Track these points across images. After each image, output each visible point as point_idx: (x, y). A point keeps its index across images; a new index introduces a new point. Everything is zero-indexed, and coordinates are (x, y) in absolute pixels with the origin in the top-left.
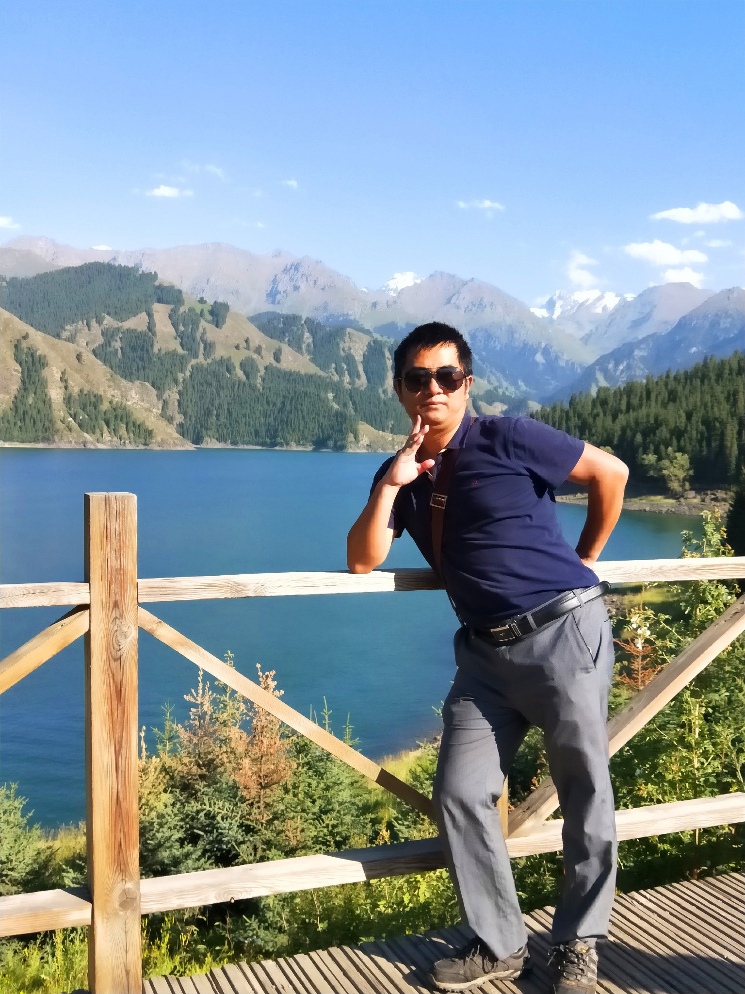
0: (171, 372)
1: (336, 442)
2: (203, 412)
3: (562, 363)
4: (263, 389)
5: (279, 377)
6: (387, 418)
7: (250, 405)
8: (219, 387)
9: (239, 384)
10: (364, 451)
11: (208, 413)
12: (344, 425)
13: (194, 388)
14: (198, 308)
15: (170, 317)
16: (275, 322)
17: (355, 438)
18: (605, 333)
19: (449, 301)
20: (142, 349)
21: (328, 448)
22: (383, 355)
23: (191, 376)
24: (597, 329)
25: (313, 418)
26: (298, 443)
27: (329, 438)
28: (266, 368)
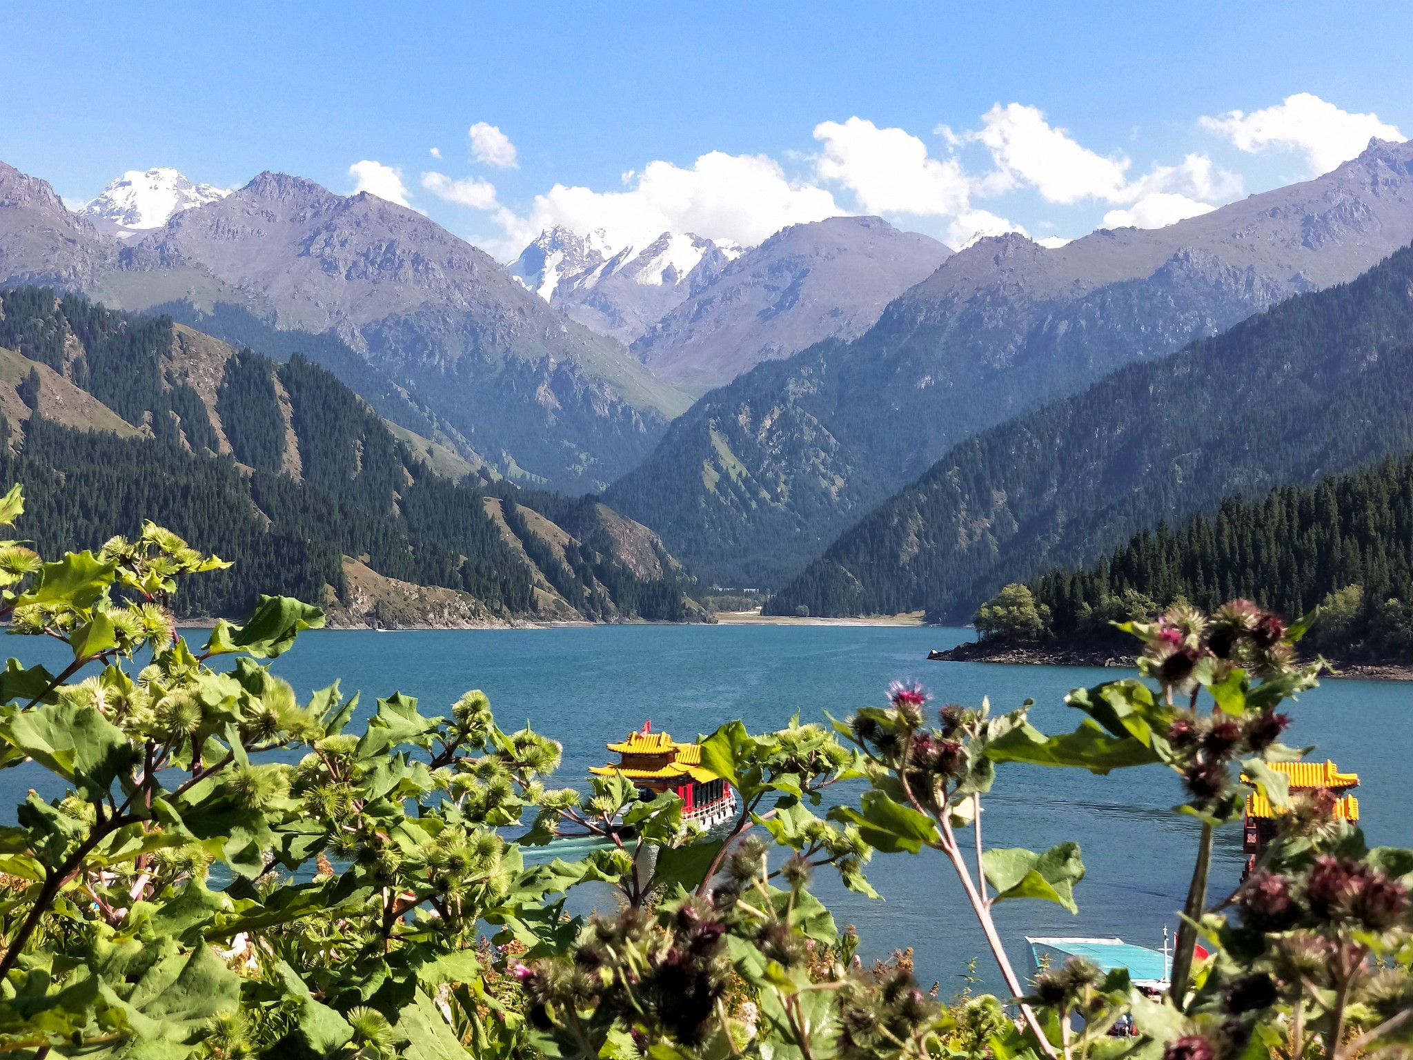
3: (601, 410)
10: (363, 626)
12: (305, 567)
17: (339, 593)
18: (688, 335)
19: (306, 250)
22: (270, 390)
24: (664, 323)
28: (22, 426)
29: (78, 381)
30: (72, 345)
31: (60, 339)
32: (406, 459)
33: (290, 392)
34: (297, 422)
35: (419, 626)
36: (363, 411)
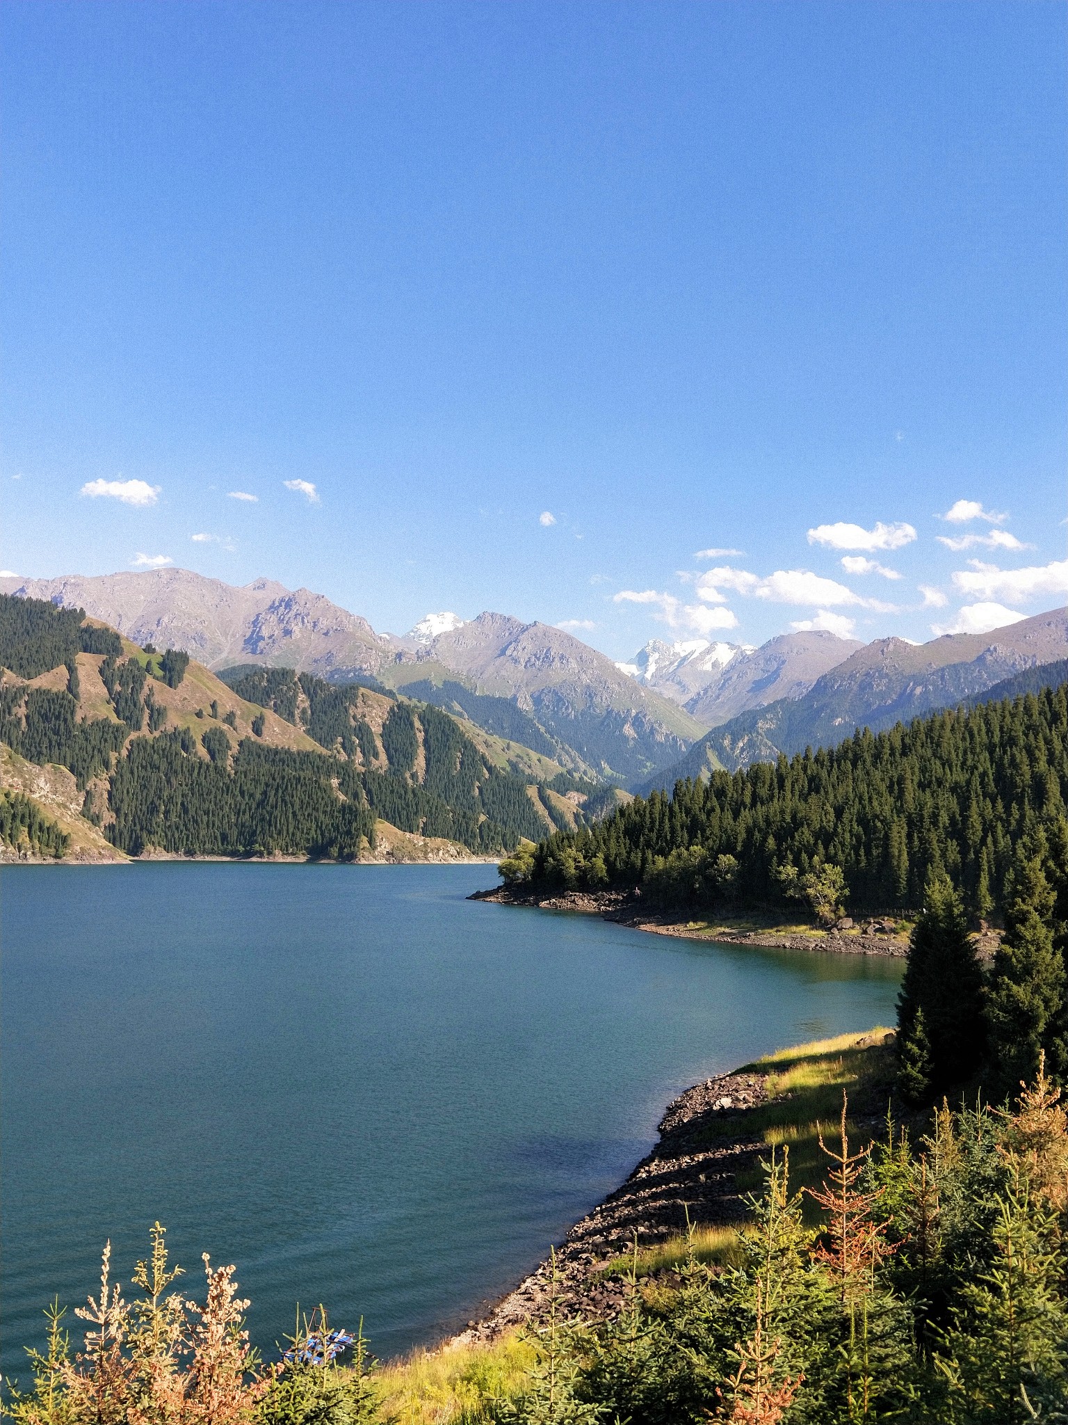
0: (100, 751)
1: (341, 849)
2: (144, 808)
3: (660, 738)
4: (236, 774)
5: (259, 757)
6: (416, 814)
7: (216, 797)
8: (171, 771)
9: (200, 768)
10: (384, 861)
11: (153, 810)
12: (354, 825)
13: (132, 773)
14: (143, 659)
15: (101, 672)
16: (256, 678)
17: (370, 843)
18: (718, 697)
19: (503, 653)
20: (58, 718)
21: (330, 858)
22: (412, 725)
23: (129, 756)
24: (706, 691)
25: (309, 815)
26: (285, 852)
27: (331, 842)
28: (241, 744)
29: (303, 719)
30: (302, 700)
31: (295, 696)
32: (485, 763)
33: (424, 726)
34: (426, 741)
35: (420, 862)
36: (464, 736)
